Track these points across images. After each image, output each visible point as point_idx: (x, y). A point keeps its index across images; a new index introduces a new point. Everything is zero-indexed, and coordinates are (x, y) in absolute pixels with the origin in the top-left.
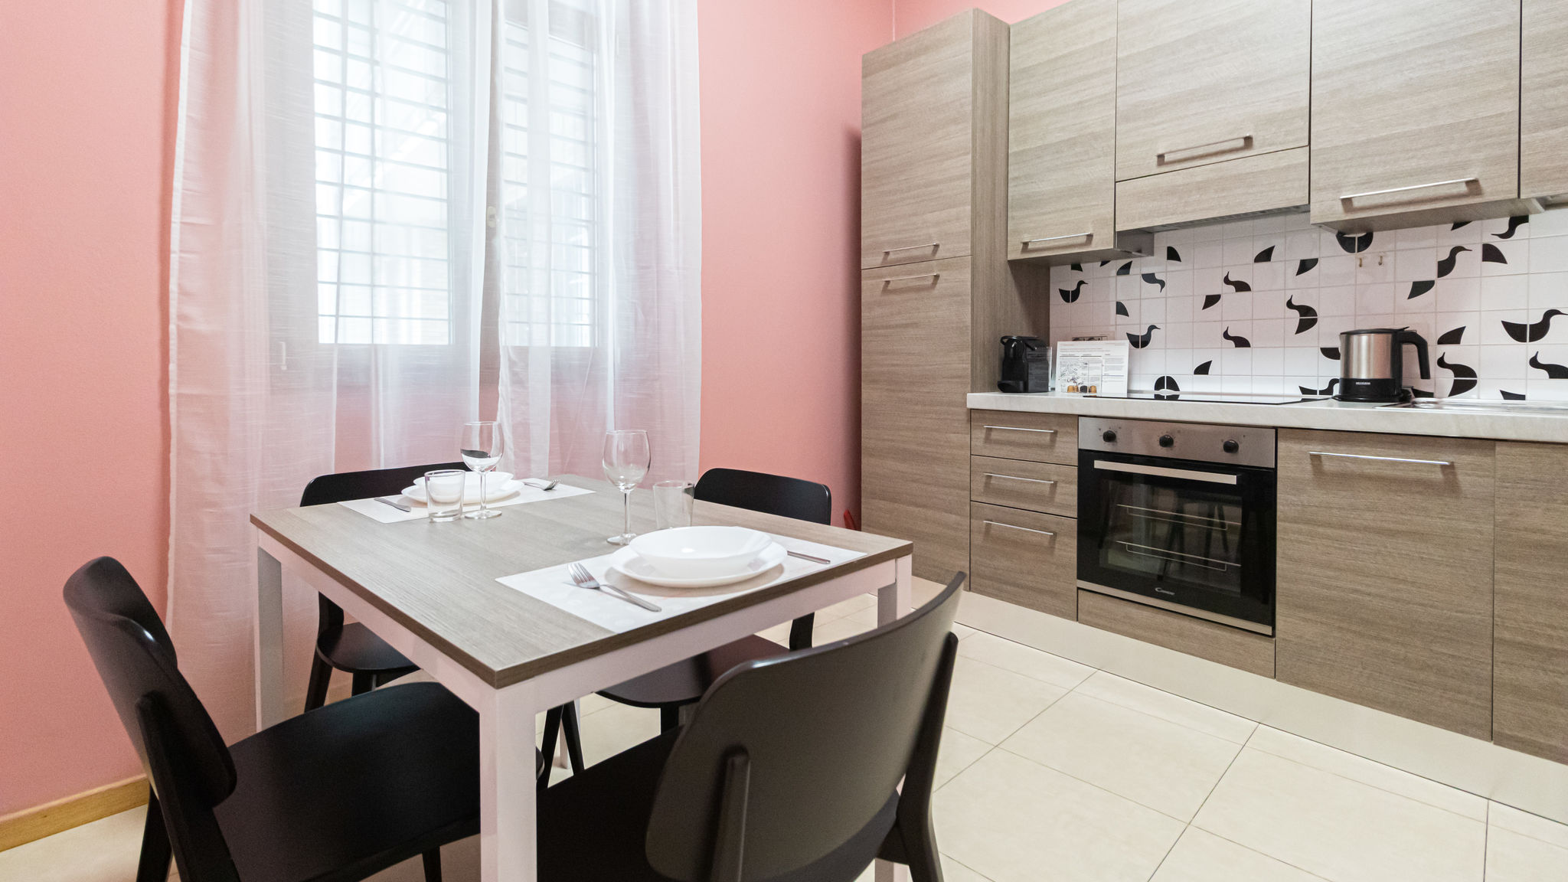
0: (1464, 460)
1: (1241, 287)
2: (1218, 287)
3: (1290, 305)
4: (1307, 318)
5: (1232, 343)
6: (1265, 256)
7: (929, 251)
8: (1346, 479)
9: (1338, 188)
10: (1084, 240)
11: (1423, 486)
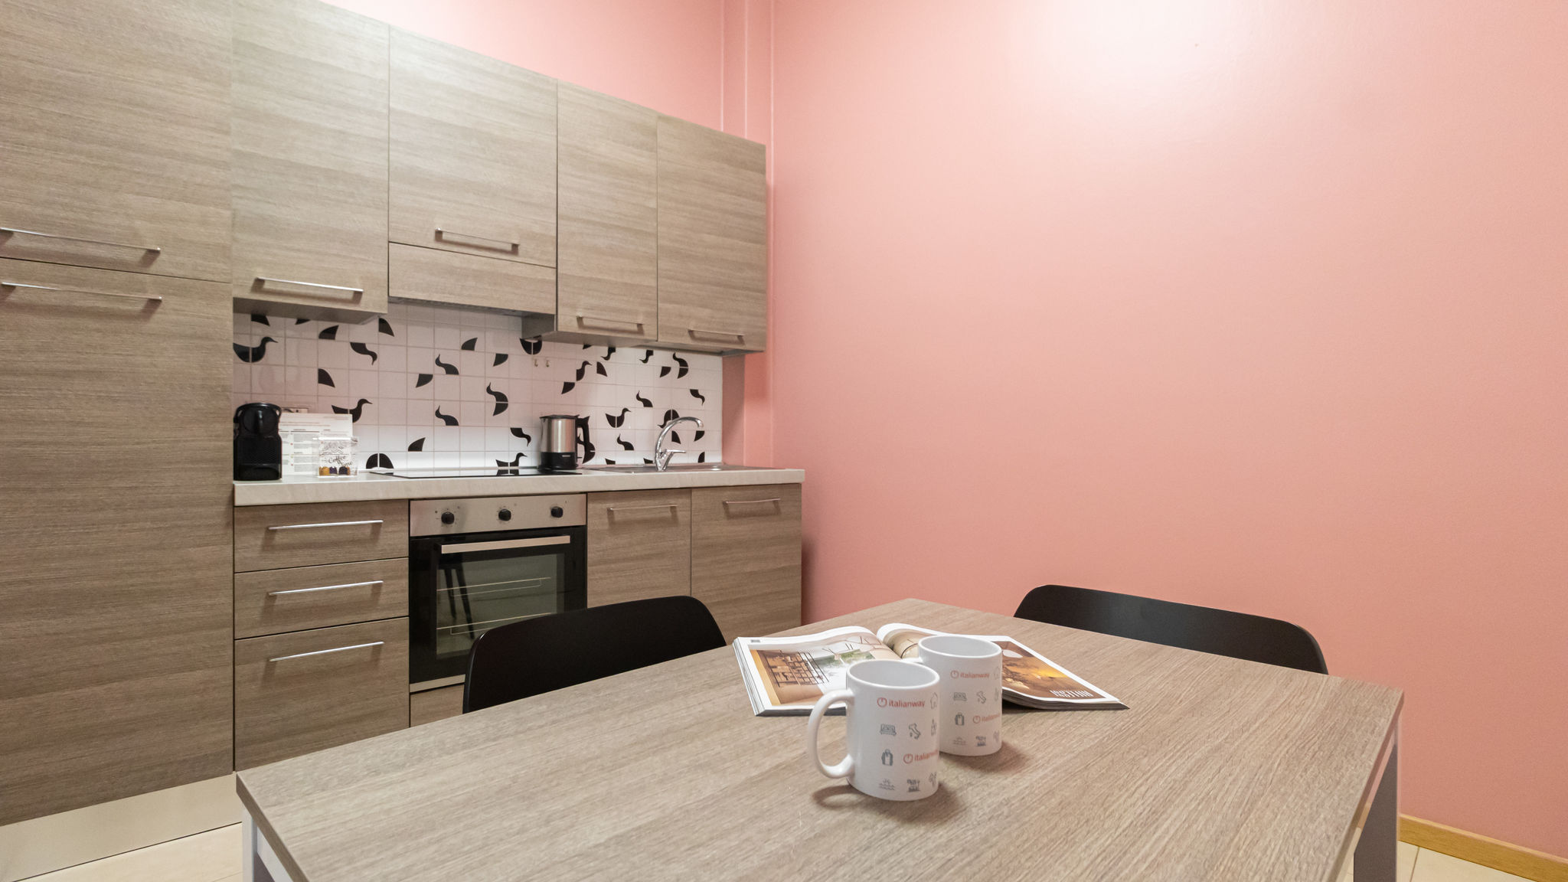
1: (451, 370)
2: (429, 368)
3: (489, 390)
4: (501, 404)
5: (443, 422)
6: (469, 345)
7: (134, 256)
8: (628, 525)
9: (574, 307)
10: (350, 296)
11: (661, 522)
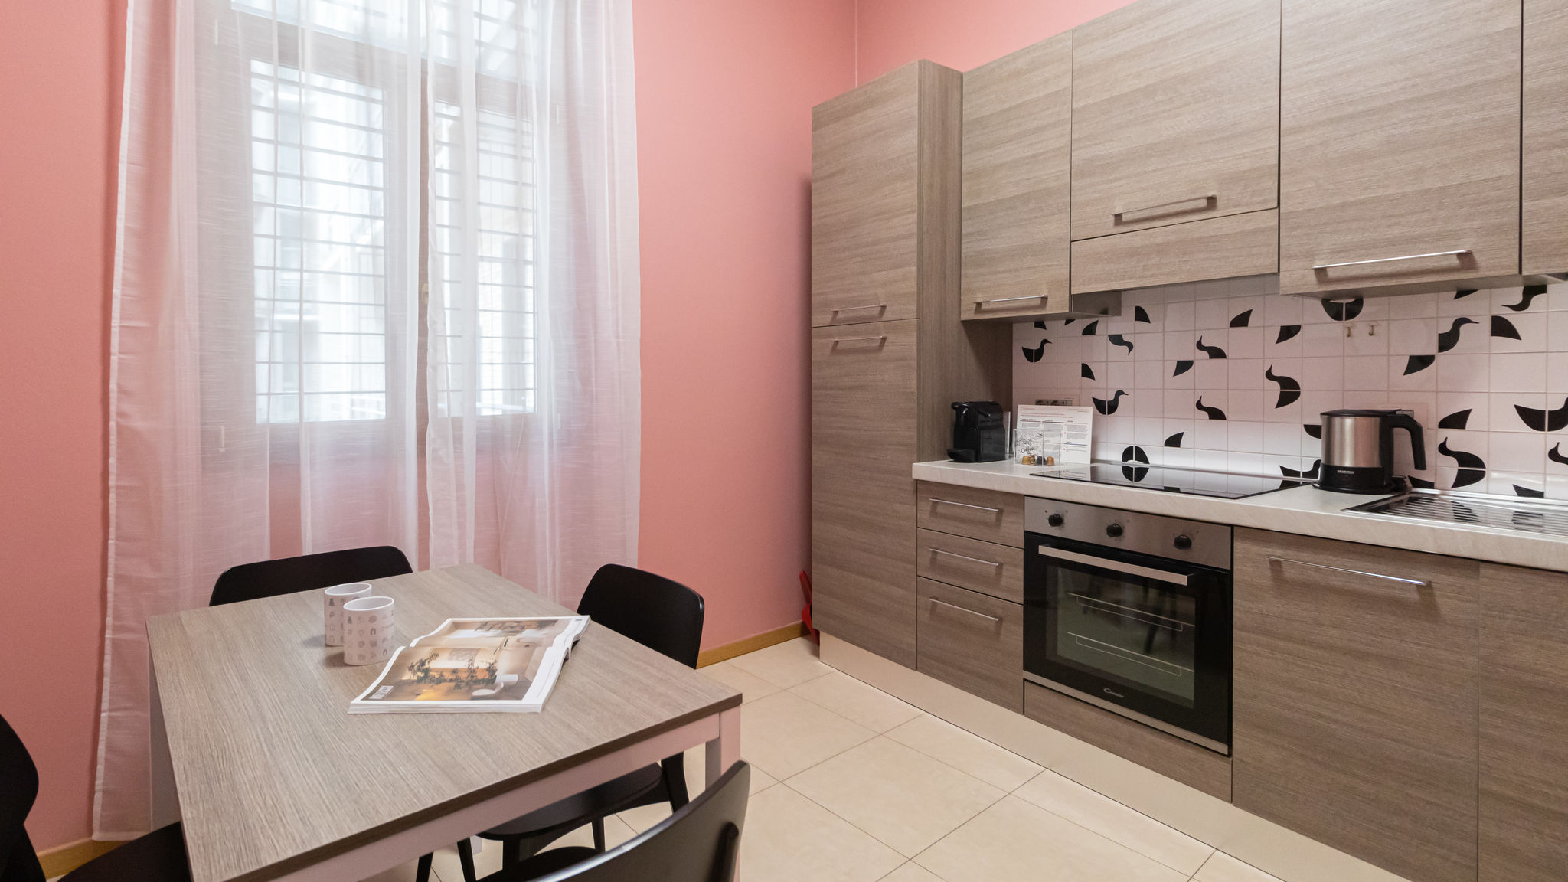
0: (1444, 580)
1: (1216, 353)
2: (1190, 353)
3: (1269, 375)
4: (1289, 391)
5: (1205, 415)
6: (1241, 321)
7: (876, 312)
8: (1309, 589)
9: (1311, 255)
10: (1038, 302)
11: (1394, 604)
